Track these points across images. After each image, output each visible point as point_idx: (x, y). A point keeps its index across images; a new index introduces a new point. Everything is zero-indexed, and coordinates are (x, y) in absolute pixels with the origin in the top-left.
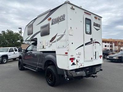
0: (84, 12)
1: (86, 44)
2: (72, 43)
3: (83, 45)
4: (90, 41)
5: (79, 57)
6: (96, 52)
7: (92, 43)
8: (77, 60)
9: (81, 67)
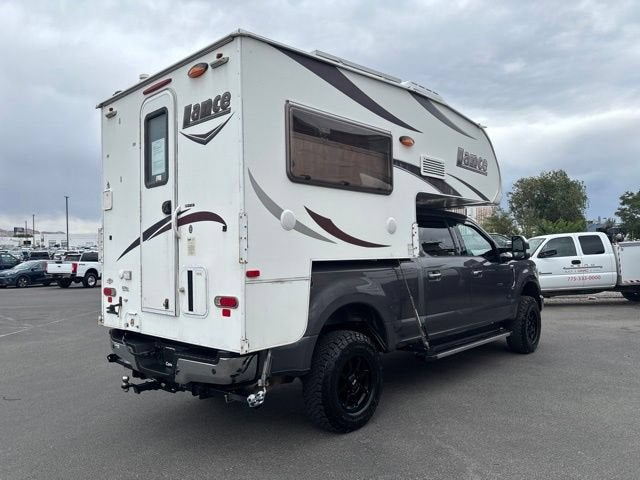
0: (145, 93)
1: (147, 235)
2: (111, 237)
3: (137, 243)
4: (163, 216)
5: (125, 289)
6: (190, 273)
7: (169, 227)
8: (121, 298)
9: (131, 328)
